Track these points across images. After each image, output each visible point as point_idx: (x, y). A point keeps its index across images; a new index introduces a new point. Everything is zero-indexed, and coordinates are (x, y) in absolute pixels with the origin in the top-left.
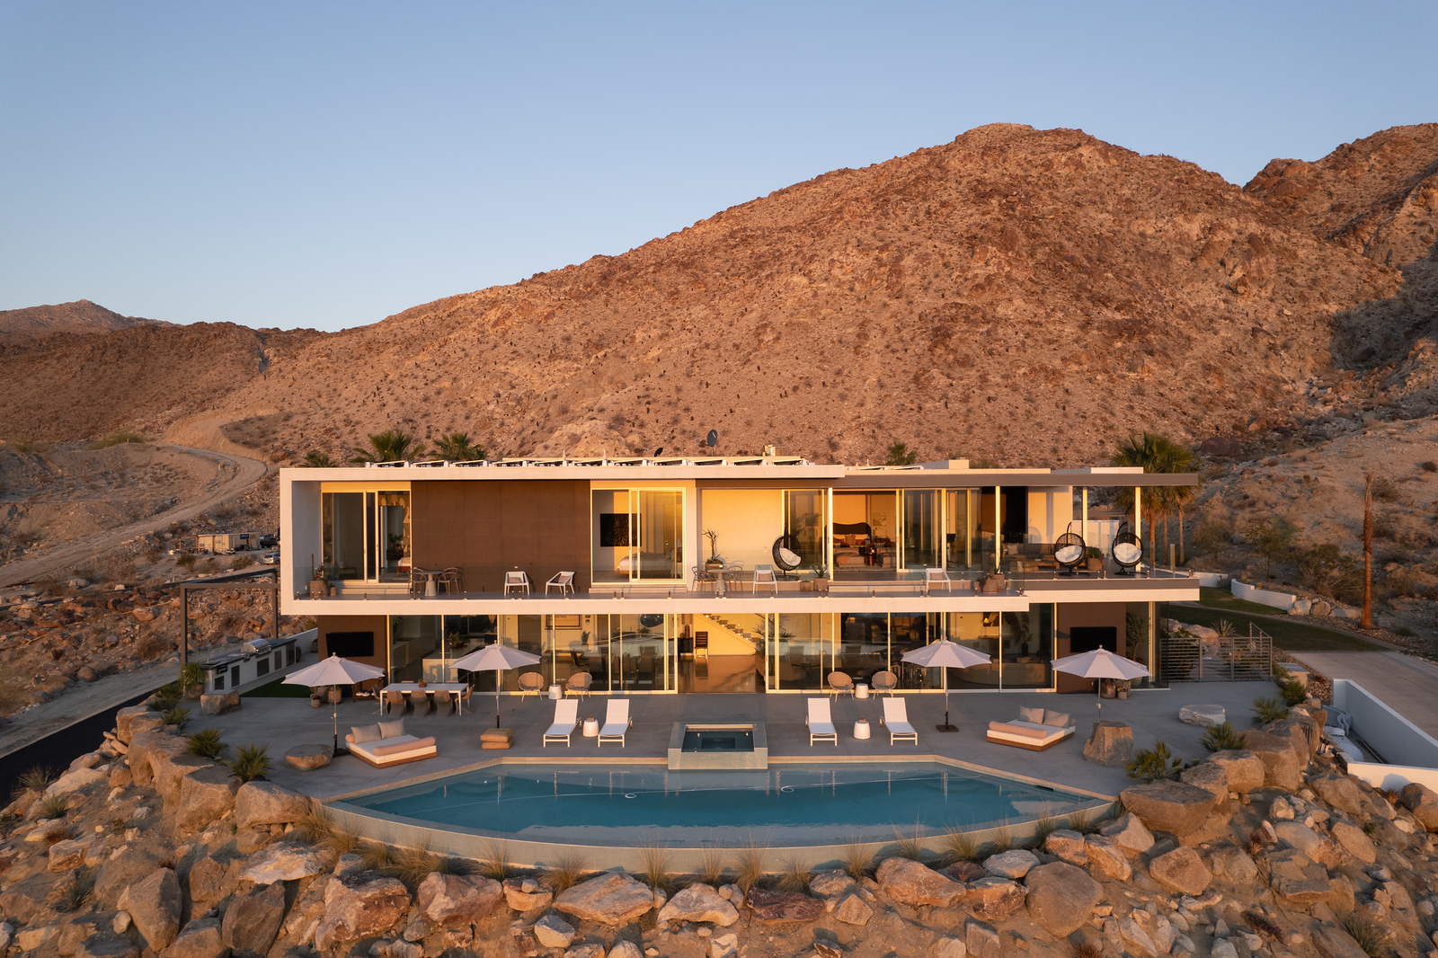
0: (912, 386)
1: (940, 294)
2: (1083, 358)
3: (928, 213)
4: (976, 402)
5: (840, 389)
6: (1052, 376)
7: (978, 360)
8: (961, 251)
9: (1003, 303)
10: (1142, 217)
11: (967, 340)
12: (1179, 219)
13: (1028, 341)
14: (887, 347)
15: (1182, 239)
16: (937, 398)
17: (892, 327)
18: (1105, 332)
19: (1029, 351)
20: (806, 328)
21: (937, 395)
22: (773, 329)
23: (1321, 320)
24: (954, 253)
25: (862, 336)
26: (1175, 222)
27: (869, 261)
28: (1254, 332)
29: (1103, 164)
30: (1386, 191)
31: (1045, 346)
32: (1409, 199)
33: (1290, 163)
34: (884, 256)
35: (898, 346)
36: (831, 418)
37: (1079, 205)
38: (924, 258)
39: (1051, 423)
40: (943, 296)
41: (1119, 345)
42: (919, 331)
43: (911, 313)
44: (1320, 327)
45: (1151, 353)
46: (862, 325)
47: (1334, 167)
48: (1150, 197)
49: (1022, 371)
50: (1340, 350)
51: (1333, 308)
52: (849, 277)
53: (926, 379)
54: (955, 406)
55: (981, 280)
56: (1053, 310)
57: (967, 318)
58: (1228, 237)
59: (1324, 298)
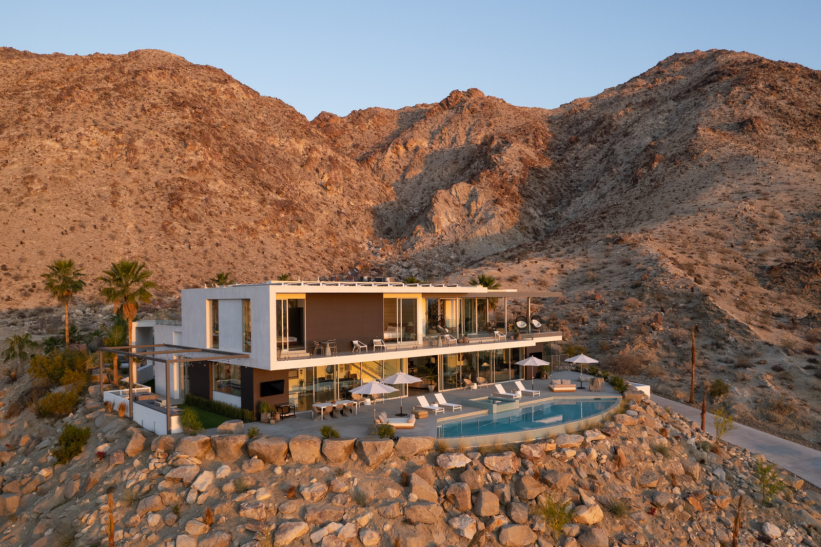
0: (162, 232)
1: (168, 170)
2: (266, 222)
3: (143, 109)
4: (208, 246)
5: (108, 231)
6: (252, 232)
7: (203, 218)
8: (175, 142)
9: (212, 182)
10: (272, 136)
11: (193, 203)
12: (293, 140)
13: (232, 208)
14: (137, 203)
15: (295, 152)
16: (182, 242)
17: (136, 189)
18: (275, 207)
19: (234, 215)
20: (68, 183)
21: (181, 239)
22: (40, 180)
23: (367, 209)
24: (171, 142)
25: (115, 193)
26: (290, 142)
27: (108, 138)
28: (339, 213)
29: (245, 97)
30: (377, 142)
31: (242, 212)
32: (390, 148)
33: (331, 116)
34: (120, 136)
35: (144, 203)
36: (109, 252)
37: (236, 121)
38: (150, 142)
39: (258, 262)
40: (170, 172)
41: (283, 215)
42: (158, 195)
43: (149, 180)
44: (368, 214)
45: (300, 222)
46: (114, 185)
47: (352, 123)
48: (274, 123)
49: (233, 227)
50: (378, 227)
51: (371, 204)
52: (95, 148)
53: (172, 228)
54: (195, 248)
55: (194, 164)
56: (242, 190)
57: (191, 189)
58: (319, 156)
59: (367, 198)
